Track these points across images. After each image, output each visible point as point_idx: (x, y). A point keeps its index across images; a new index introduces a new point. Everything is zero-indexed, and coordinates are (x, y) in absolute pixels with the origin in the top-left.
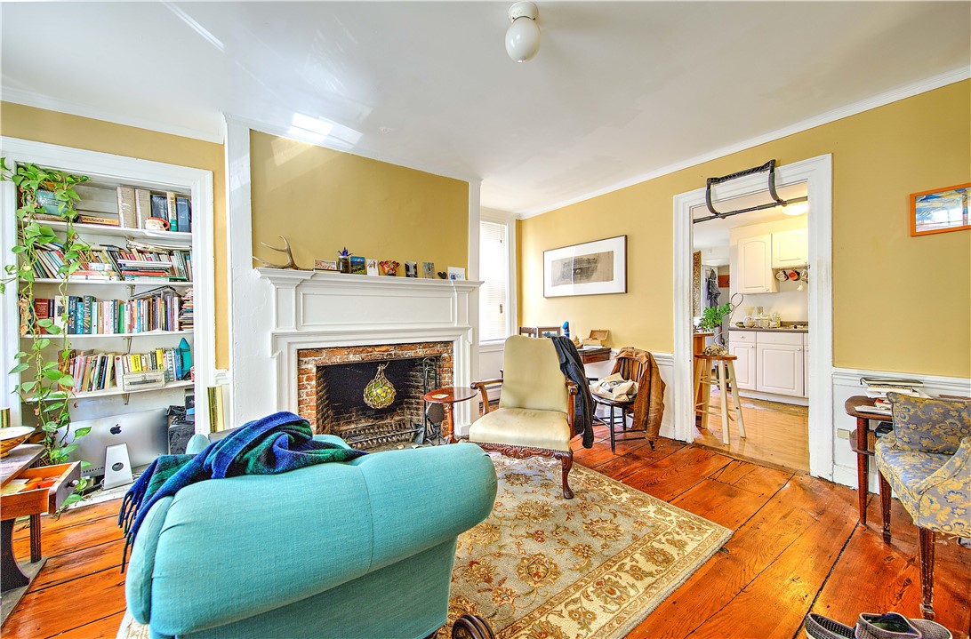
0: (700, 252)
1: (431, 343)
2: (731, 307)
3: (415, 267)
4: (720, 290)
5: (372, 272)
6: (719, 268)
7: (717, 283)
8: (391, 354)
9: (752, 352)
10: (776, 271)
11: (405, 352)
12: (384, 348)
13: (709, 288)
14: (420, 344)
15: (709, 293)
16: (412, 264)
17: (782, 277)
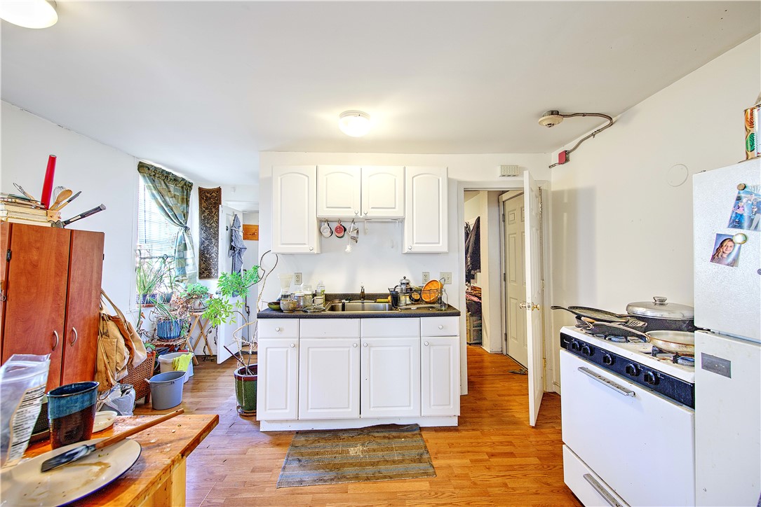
0: (219, 190)
2: (261, 273)
4: (247, 243)
6: (245, 214)
7: (241, 234)
9: (293, 354)
10: (322, 221)
13: (232, 241)
15: (232, 248)
17: (327, 233)
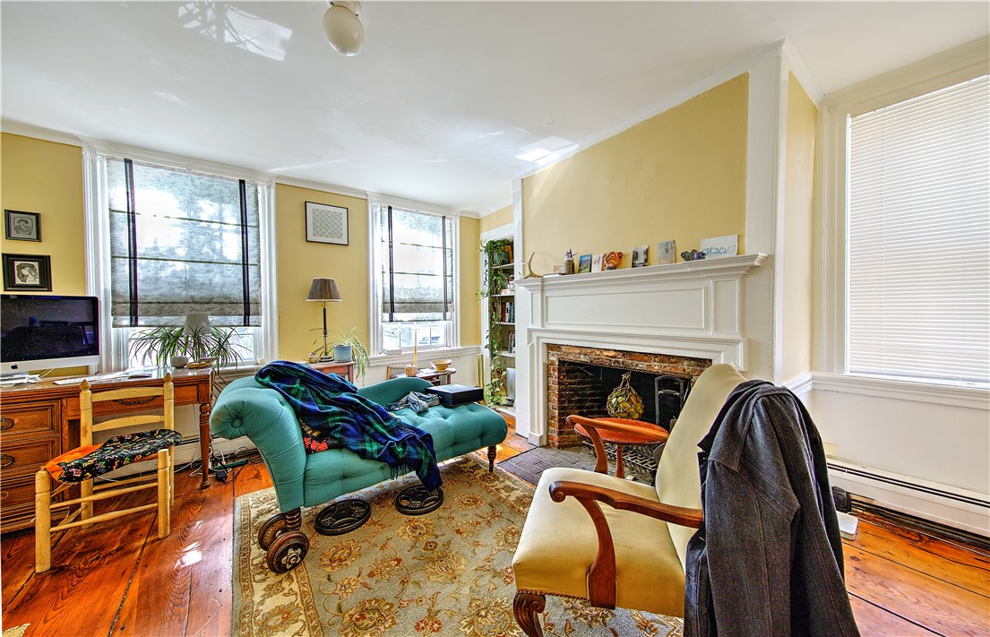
1: (673, 357)
3: (647, 252)
5: (596, 268)
8: (618, 362)
11: (636, 362)
12: (612, 354)
14: (656, 355)
16: (641, 251)
